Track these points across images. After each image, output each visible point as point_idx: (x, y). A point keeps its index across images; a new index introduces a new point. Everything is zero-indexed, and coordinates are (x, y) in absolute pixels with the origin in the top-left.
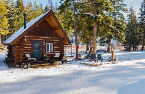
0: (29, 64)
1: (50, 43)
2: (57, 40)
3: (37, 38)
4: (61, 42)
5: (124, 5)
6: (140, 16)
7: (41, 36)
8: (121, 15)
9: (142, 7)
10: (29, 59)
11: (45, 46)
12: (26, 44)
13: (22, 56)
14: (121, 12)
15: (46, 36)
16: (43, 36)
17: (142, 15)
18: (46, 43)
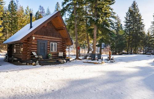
0: (37, 62)
1: (54, 43)
2: (60, 40)
3: (43, 37)
4: (63, 42)
5: (114, 13)
6: (126, 24)
7: (46, 36)
8: (111, 22)
9: (127, 16)
10: (36, 57)
11: (50, 45)
12: (33, 43)
13: (29, 54)
14: (111, 19)
15: (50, 36)
16: (48, 36)
17: (127, 23)
18: (51, 43)
